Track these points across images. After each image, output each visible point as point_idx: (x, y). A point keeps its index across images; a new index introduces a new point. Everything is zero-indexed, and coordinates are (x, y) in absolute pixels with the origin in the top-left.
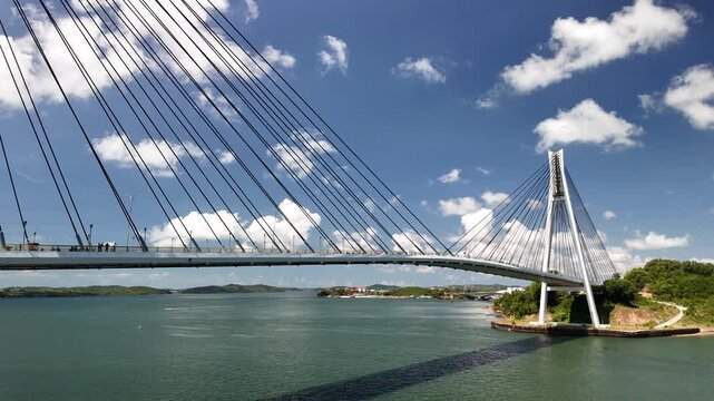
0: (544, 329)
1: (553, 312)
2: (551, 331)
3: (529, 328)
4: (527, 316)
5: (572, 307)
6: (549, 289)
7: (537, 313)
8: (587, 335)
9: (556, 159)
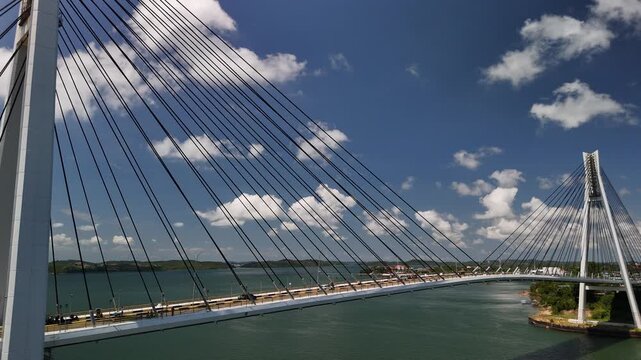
0: (584, 329)
1: (592, 309)
2: (592, 332)
3: (568, 327)
4: (565, 312)
5: (612, 304)
6: (587, 288)
7: (576, 308)
8: (629, 337)
9: (592, 161)
